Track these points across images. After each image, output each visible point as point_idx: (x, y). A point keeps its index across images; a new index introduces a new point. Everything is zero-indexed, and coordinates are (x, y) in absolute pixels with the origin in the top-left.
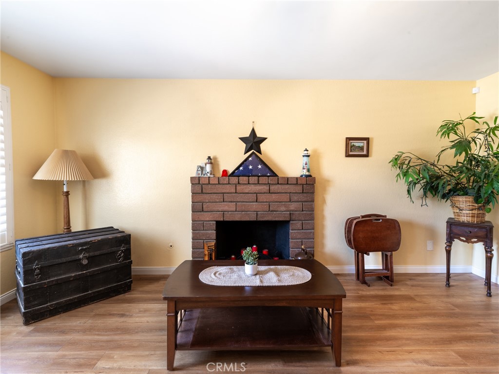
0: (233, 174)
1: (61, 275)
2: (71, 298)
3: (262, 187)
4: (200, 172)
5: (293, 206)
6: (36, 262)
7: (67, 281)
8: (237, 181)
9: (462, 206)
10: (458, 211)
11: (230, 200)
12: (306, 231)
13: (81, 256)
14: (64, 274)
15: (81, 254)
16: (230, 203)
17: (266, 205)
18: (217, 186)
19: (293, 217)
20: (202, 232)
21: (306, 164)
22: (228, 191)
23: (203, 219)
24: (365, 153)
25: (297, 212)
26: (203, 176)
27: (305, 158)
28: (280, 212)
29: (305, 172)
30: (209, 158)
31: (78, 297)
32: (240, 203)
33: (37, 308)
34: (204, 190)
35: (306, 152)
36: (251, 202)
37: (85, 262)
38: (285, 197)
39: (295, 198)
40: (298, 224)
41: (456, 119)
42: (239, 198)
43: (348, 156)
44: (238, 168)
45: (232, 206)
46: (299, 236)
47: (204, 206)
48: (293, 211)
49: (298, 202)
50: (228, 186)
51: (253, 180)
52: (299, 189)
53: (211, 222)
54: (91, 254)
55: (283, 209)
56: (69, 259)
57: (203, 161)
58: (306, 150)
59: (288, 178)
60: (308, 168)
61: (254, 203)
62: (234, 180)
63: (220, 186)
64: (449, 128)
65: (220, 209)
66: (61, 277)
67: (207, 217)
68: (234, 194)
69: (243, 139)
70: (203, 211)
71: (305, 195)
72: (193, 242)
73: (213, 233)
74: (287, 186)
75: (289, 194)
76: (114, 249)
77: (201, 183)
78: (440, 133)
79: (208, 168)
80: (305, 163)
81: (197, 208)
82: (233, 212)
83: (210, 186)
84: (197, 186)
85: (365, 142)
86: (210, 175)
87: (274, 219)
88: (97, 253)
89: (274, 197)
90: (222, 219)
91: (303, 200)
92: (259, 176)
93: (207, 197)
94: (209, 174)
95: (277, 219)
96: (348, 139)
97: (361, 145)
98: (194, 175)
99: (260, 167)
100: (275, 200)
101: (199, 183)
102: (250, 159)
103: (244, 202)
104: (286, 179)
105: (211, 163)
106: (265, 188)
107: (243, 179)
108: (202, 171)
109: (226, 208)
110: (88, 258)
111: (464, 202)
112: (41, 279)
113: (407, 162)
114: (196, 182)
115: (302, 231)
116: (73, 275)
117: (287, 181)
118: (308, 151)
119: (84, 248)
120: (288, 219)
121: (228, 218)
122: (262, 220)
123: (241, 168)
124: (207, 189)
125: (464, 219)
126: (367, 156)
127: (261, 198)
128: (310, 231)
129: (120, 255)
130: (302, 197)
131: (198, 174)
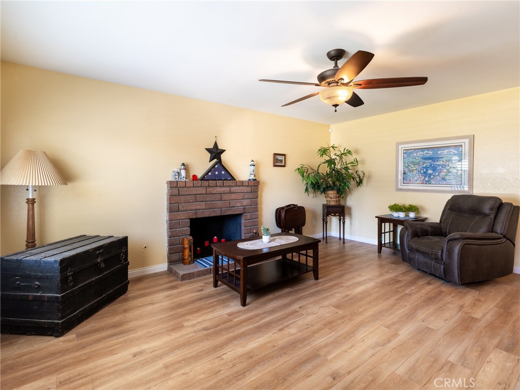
0: (203, 179)
1: (85, 280)
2: (92, 303)
3: (225, 189)
4: (177, 177)
5: (245, 202)
6: (69, 269)
7: (89, 286)
8: (208, 184)
9: (332, 196)
10: (330, 199)
11: (201, 200)
12: (253, 220)
13: (99, 260)
15: (98, 258)
16: (201, 203)
17: (227, 203)
18: (191, 188)
19: (246, 211)
20: (178, 229)
22: (200, 193)
23: (179, 218)
24: (283, 164)
25: (248, 207)
26: (180, 180)
27: (252, 167)
28: (237, 208)
29: (252, 177)
30: (183, 164)
31: (97, 301)
32: (209, 202)
33: (70, 316)
34: (180, 192)
35: (252, 162)
36: (216, 201)
38: (240, 196)
39: (247, 196)
40: (248, 215)
41: (326, 146)
42: (208, 198)
43: (275, 166)
44: (207, 173)
45: (202, 205)
46: (249, 225)
47: (180, 206)
48: (245, 206)
49: (248, 199)
50: (200, 188)
51: (219, 183)
52: (249, 189)
53: (186, 220)
54: (106, 257)
55: (239, 204)
58: (253, 161)
59: (243, 181)
60: (254, 174)
61: (219, 202)
62: (206, 183)
63: (194, 188)
64: (324, 151)
65: (193, 208)
66: (85, 283)
67: (182, 215)
68: (204, 195)
69: (208, 150)
70: (179, 211)
71: (253, 193)
72: (169, 240)
73: (187, 230)
74: (242, 188)
75: (242, 193)
77: (178, 186)
78: (320, 155)
79: (183, 173)
80: (252, 170)
81: (173, 209)
82: (203, 210)
83: (185, 189)
84: (174, 189)
85: (283, 157)
86: (186, 179)
87: (233, 213)
88: (109, 256)
89: (233, 196)
90: (195, 217)
91: (251, 197)
92: (223, 180)
93: (182, 198)
94: (184, 179)
95: (235, 213)
96: (275, 154)
97: (281, 159)
99: (223, 173)
100: (234, 199)
101: (177, 187)
102: (216, 166)
103: (212, 201)
105: (185, 169)
107: (212, 183)
108: (179, 176)
109: (199, 207)
110: (104, 261)
111: (332, 193)
112: (73, 286)
113: (306, 171)
114: (173, 185)
115: (251, 220)
116: (94, 279)
117: (242, 184)
119: (101, 251)
120: (242, 212)
121: (200, 215)
122: (225, 214)
123: (210, 174)
124: (183, 191)
125: (332, 203)
126: (284, 166)
127: (224, 197)
128: (256, 219)
129: (122, 257)
130: (250, 195)
131: (176, 179)
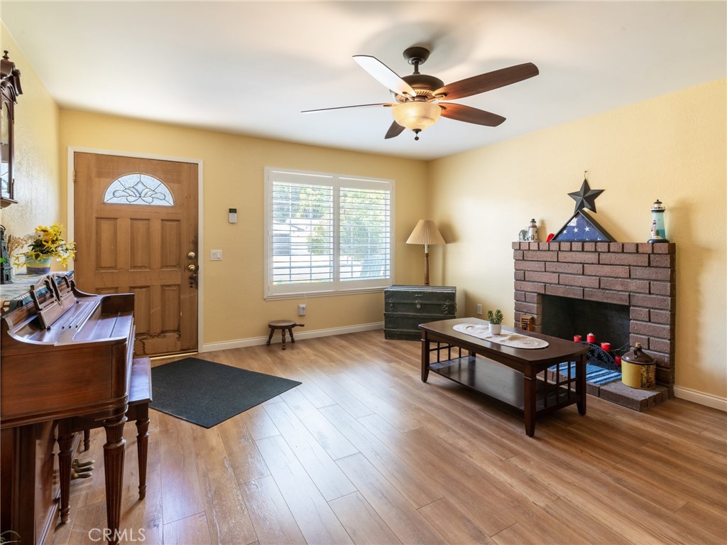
0: (552, 238)
1: (404, 311)
3: (588, 256)
4: (522, 237)
5: (633, 285)
7: (407, 317)
8: (558, 247)
11: (552, 270)
12: (654, 325)
13: (417, 302)
14: (406, 311)
15: (417, 300)
16: (552, 274)
17: (595, 280)
19: (634, 302)
20: (524, 303)
21: (655, 223)
22: (549, 259)
23: (525, 290)
25: (641, 295)
26: (524, 241)
27: (655, 214)
28: (614, 292)
30: (533, 221)
32: (563, 275)
33: (391, 330)
34: (525, 257)
35: (657, 205)
36: (576, 274)
37: (418, 306)
38: (622, 272)
39: (638, 274)
40: (643, 313)
42: (562, 268)
44: (561, 232)
45: (554, 278)
46: (644, 331)
47: (526, 275)
48: (634, 292)
49: (643, 279)
50: (549, 253)
51: (576, 246)
52: (642, 260)
53: (533, 294)
54: (424, 302)
55: (619, 287)
56: (409, 301)
57: (527, 225)
58: (658, 202)
60: (657, 229)
61: (580, 276)
63: (541, 252)
65: (542, 280)
66: (404, 314)
67: (528, 286)
68: (556, 263)
69: (572, 195)
70: (525, 280)
71: (653, 269)
72: (515, 313)
73: (534, 306)
74: (624, 256)
75: (628, 267)
76: (441, 302)
77: (522, 248)
79: (531, 232)
80: (653, 222)
81: (521, 277)
82: (556, 285)
83: (530, 252)
84: (518, 252)
87: (605, 301)
88: (428, 302)
89: (606, 270)
90: (544, 292)
91: (650, 278)
92: (596, 242)
93: (528, 264)
94: (530, 239)
95: (609, 301)
98: (517, 240)
99: (587, 229)
100: (608, 275)
101: (520, 249)
103: (568, 274)
104: (621, 245)
105: (535, 227)
106: (592, 258)
107: (565, 245)
108: (524, 237)
109: (548, 279)
110: (421, 304)
112: (393, 311)
114: (518, 248)
115: (649, 324)
116: (409, 314)
118: (661, 203)
119: (419, 296)
120: (627, 303)
121: (550, 291)
122: (590, 299)
123: (565, 232)
124: (529, 255)
127: (589, 269)
128: (663, 326)
129: (445, 308)
130: (648, 273)
131: (520, 239)
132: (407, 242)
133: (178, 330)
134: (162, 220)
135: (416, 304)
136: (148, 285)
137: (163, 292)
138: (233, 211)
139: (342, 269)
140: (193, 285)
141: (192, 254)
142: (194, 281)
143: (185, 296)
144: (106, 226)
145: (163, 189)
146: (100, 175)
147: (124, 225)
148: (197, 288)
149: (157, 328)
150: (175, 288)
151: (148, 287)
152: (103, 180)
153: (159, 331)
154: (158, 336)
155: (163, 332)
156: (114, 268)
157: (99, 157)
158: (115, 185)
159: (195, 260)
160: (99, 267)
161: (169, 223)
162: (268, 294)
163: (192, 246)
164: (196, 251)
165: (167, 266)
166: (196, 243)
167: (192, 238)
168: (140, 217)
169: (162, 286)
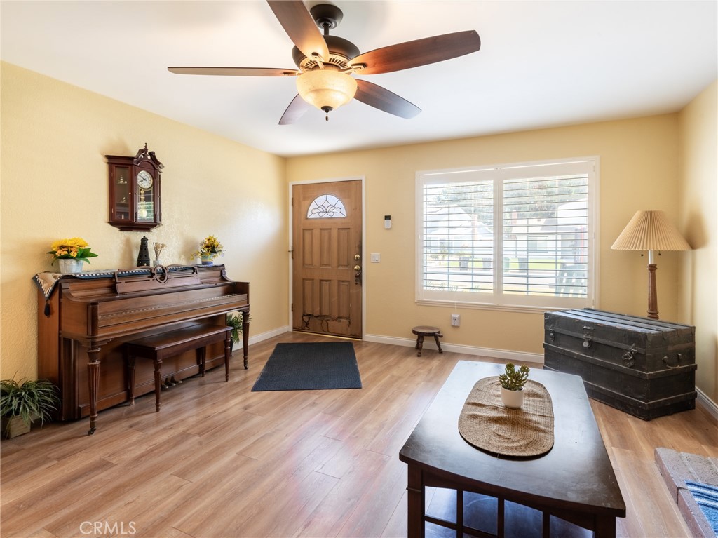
7: (571, 357)
13: (584, 337)
14: (571, 348)
15: (585, 334)
37: (586, 344)
54: (595, 339)
56: (574, 334)
110: (591, 342)
112: (554, 343)
132: (612, 248)
133: (348, 318)
134: (339, 229)
135: (583, 340)
136: (330, 279)
137: (339, 285)
138: (388, 218)
139: (505, 280)
140: (358, 283)
141: (358, 256)
142: (359, 278)
143: (353, 291)
144: (307, 234)
145: (340, 204)
146: (305, 199)
147: (317, 232)
148: (361, 285)
149: (335, 315)
150: (346, 284)
151: (330, 281)
152: (307, 202)
153: (336, 316)
154: (336, 320)
155: (339, 317)
156: (312, 264)
157: (304, 186)
158: (313, 205)
159: (359, 261)
160: (304, 264)
161: (343, 231)
162: (419, 298)
163: (357, 250)
164: (361, 255)
165: (342, 266)
166: (360, 247)
167: (358, 243)
168: (325, 227)
169: (339, 281)
